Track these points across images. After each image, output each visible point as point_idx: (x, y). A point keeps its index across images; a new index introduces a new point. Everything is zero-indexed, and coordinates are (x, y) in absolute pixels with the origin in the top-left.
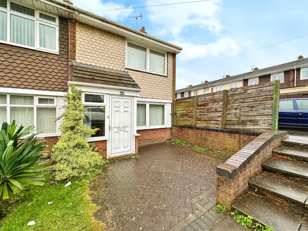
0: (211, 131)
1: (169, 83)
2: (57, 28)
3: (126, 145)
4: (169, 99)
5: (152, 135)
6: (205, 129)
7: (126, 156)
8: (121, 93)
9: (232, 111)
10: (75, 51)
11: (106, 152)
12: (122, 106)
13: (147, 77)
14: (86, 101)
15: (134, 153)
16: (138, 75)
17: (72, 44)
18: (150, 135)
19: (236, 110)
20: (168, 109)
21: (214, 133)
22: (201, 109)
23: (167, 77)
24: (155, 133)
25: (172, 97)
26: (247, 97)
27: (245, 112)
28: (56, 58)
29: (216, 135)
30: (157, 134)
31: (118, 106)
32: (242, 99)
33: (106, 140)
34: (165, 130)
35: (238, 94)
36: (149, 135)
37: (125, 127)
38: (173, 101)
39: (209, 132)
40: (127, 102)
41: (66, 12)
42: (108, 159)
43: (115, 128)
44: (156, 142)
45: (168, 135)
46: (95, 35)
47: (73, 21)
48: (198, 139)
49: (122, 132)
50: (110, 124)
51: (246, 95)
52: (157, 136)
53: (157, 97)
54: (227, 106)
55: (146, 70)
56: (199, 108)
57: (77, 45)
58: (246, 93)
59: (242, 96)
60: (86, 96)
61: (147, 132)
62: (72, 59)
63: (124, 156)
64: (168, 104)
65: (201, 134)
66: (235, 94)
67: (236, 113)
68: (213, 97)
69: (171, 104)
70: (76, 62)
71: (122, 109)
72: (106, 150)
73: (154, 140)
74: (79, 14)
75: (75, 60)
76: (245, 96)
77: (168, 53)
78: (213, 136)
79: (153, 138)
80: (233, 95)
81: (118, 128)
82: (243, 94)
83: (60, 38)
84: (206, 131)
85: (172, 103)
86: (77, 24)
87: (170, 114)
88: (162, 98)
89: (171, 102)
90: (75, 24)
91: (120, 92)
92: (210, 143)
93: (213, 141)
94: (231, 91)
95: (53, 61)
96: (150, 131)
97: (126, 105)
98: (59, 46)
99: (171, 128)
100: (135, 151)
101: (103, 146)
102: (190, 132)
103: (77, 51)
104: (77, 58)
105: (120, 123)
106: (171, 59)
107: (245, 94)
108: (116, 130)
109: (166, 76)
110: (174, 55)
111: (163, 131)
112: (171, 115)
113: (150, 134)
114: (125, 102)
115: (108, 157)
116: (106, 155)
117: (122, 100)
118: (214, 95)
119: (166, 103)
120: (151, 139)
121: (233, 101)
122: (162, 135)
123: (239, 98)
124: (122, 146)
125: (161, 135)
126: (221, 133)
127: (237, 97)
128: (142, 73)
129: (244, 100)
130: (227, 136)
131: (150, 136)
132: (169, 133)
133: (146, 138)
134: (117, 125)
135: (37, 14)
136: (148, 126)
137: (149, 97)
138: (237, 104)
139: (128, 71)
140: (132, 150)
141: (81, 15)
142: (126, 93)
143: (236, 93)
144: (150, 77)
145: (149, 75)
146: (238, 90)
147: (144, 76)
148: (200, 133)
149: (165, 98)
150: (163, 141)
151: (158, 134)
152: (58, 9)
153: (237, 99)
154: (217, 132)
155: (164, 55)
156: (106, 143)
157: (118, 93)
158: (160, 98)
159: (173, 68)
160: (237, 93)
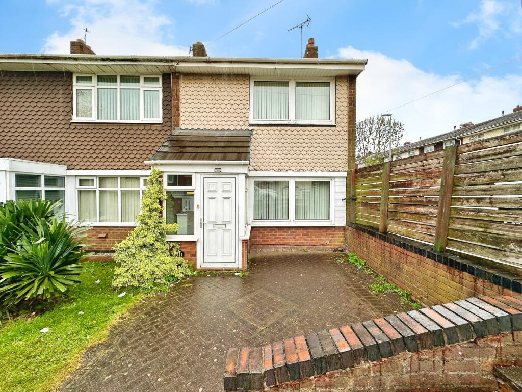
0: (407, 249)
1: (340, 137)
2: (161, 90)
3: (226, 252)
4: (340, 169)
5: (301, 237)
6: (398, 243)
7: (226, 270)
8: (216, 171)
9: (467, 204)
10: (179, 115)
11: (196, 259)
12: (220, 190)
13: (289, 132)
14: (169, 184)
15: (240, 267)
16: (271, 132)
17: (175, 106)
18: (297, 237)
19: (479, 202)
20: (338, 190)
21: (415, 255)
22: (397, 193)
23: (334, 126)
24: (308, 235)
25: (347, 165)
26: (515, 165)
27: (504, 211)
28: (159, 128)
29: (419, 263)
30: (311, 237)
31: (214, 189)
32: (497, 171)
33: (195, 242)
34: (330, 231)
35: (486, 156)
36: (294, 238)
37: (225, 223)
38: (349, 173)
39: (405, 252)
40: (228, 183)
41: (166, 66)
42: (198, 269)
43: (210, 224)
44: (310, 252)
45: (337, 241)
46: (203, 85)
47: (177, 75)
48: (385, 262)
49: (220, 231)
50: (202, 218)
51: (510, 159)
52: (313, 240)
53: (310, 168)
54: (455, 190)
55: (290, 120)
56: (394, 189)
57: (181, 106)
58: (513, 154)
59: (500, 162)
60: (170, 177)
61: (291, 232)
62: (175, 126)
63: (222, 270)
64: (336, 180)
65: (391, 253)
66: (479, 157)
67: (479, 211)
68: (423, 166)
69: (345, 180)
70: (181, 129)
71: (220, 195)
72: (195, 256)
73: (305, 248)
74: (178, 64)
75: (179, 126)
76: (509, 162)
77: (338, 78)
78: (412, 263)
79: (302, 243)
80: (474, 160)
81: (215, 224)
82: (504, 155)
83: (163, 102)
84: (399, 248)
85: (346, 178)
86: (182, 77)
87: (343, 200)
88: (322, 168)
89: (345, 174)
90: (178, 78)
91: (215, 169)
92: (407, 279)
93: (412, 275)
94: (466, 149)
95: (157, 132)
96: (298, 230)
97: (227, 188)
98: (163, 113)
99: (344, 228)
100: (242, 264)
101: (190, 249)
102: (373, 242)
103: (181, 114)
104: (181, 122)
105: (216, 216)
106: (343, 89)
107: (508, 155)
108: (211, 227)
109: (333, 123)
110: (351, 78)
111: (326, 232)
112: (345, 201)
113: (298, 235)
114: (225, 183)
115: (198, 267)
116: (195, 263)
117: (220, 181)
118: (425, 160)
119: (334, 177)
120: (298, 244)
121: (471, 175)
122: (323, 240)
123: (489, 169)
124: (220, 253)
125: (321, 240)
126: (429, 261)
127: (483, 165)
128: (280, 128)
129: (503, 175)
130: (442, 271)
131: (298, 240)
132: (341, 237)
133: (289, 243)
134: (212, 220)
135: (142, 80)
136: (292, 221)
137: (293, 168)
138: (481, 187)
139: (254, 128)
140: (237, 262)
141: (181, 65)
142: (225, 170)
143: (481, 154)
144: (295, 133)
145: (293, 128)
146: (488, 144)
147: (283, 132)
148: (389, 249)
149: (330, 169)
150: (325, 252)
151: (314, 236)
152: (158, 66)
153: (483, 170)
154: (420, 254)
155: (328, 84)
156: (196, 245)
157: (212, 170)
158: (318, 169)
159: (350, 105)
160: (486, 153)
